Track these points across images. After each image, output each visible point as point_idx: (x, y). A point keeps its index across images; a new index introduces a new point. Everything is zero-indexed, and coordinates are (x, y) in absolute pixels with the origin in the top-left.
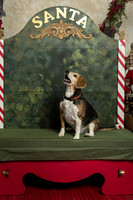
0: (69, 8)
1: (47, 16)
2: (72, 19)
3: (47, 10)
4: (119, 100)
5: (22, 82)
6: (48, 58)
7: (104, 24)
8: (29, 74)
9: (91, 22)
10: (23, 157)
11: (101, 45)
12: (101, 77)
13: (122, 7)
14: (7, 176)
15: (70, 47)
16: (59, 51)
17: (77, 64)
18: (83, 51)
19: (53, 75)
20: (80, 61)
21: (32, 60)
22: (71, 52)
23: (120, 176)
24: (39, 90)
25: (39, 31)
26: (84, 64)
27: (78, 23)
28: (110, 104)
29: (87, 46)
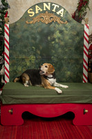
0: (52, 3)
1: (38, 9)
2: (54, 10)
3: (37, 4)
4: (84, 64)
5: (21, 52)
6: (38, 36)
7: (75, 13)
8: (26, 47)
9: (66, 13)
10: (22, 101)
11: (73, 28)
12: (73, 49)
13: (87, 2)
14: (11, 113)
15: (52, 29)
16: (45, 31)
17: (57, 40)
18: (61, 32)
19: (41, 48)
20: (59, 38)
21: (28, 37)
22: (53, 33)
23: (84, 113)
24: (32, 57)
25: (32, 19)
26: (62, 41)
27: (58, 13)
28: (79, 66)
29: (64, 29)
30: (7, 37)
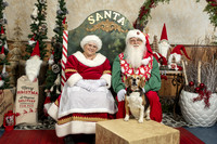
0: (113, 12)
1: (98, 16)
2: (115, 19)
3: (98, 12)
7: (136, 22)
9: (127, 22)
13: (148, 11)
15: (113, 38)
17: (117, 49)
20: (120, 47)
22: (114, 41)
27: (119, 21)
30: (65, 44)
